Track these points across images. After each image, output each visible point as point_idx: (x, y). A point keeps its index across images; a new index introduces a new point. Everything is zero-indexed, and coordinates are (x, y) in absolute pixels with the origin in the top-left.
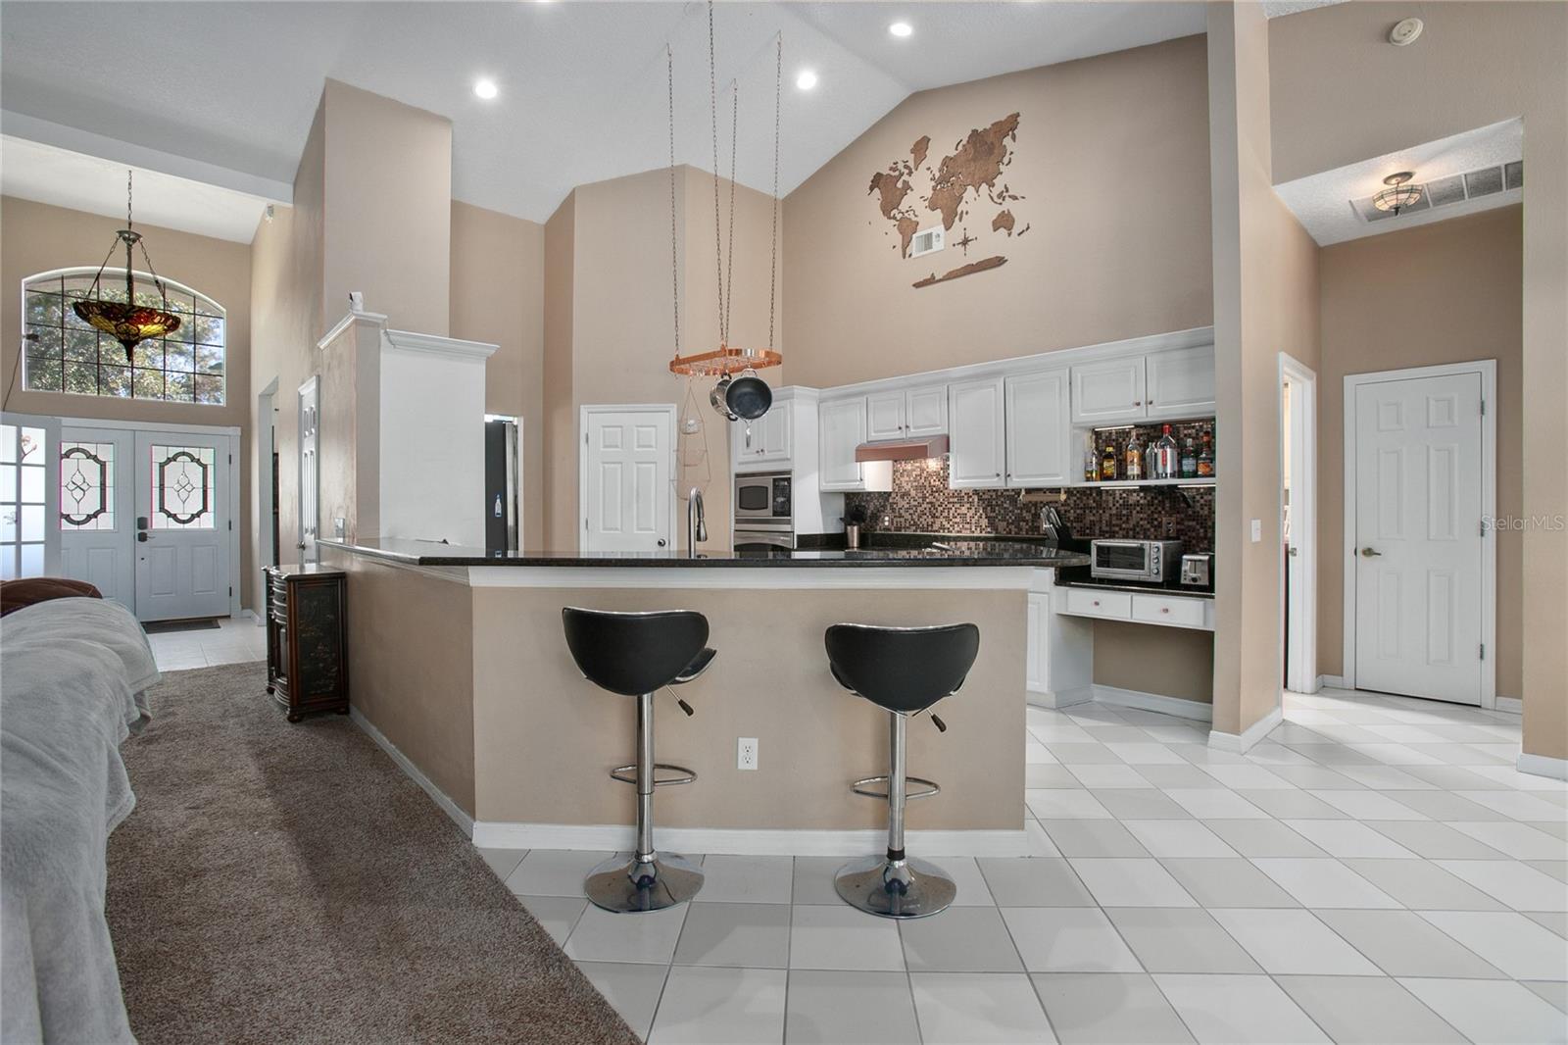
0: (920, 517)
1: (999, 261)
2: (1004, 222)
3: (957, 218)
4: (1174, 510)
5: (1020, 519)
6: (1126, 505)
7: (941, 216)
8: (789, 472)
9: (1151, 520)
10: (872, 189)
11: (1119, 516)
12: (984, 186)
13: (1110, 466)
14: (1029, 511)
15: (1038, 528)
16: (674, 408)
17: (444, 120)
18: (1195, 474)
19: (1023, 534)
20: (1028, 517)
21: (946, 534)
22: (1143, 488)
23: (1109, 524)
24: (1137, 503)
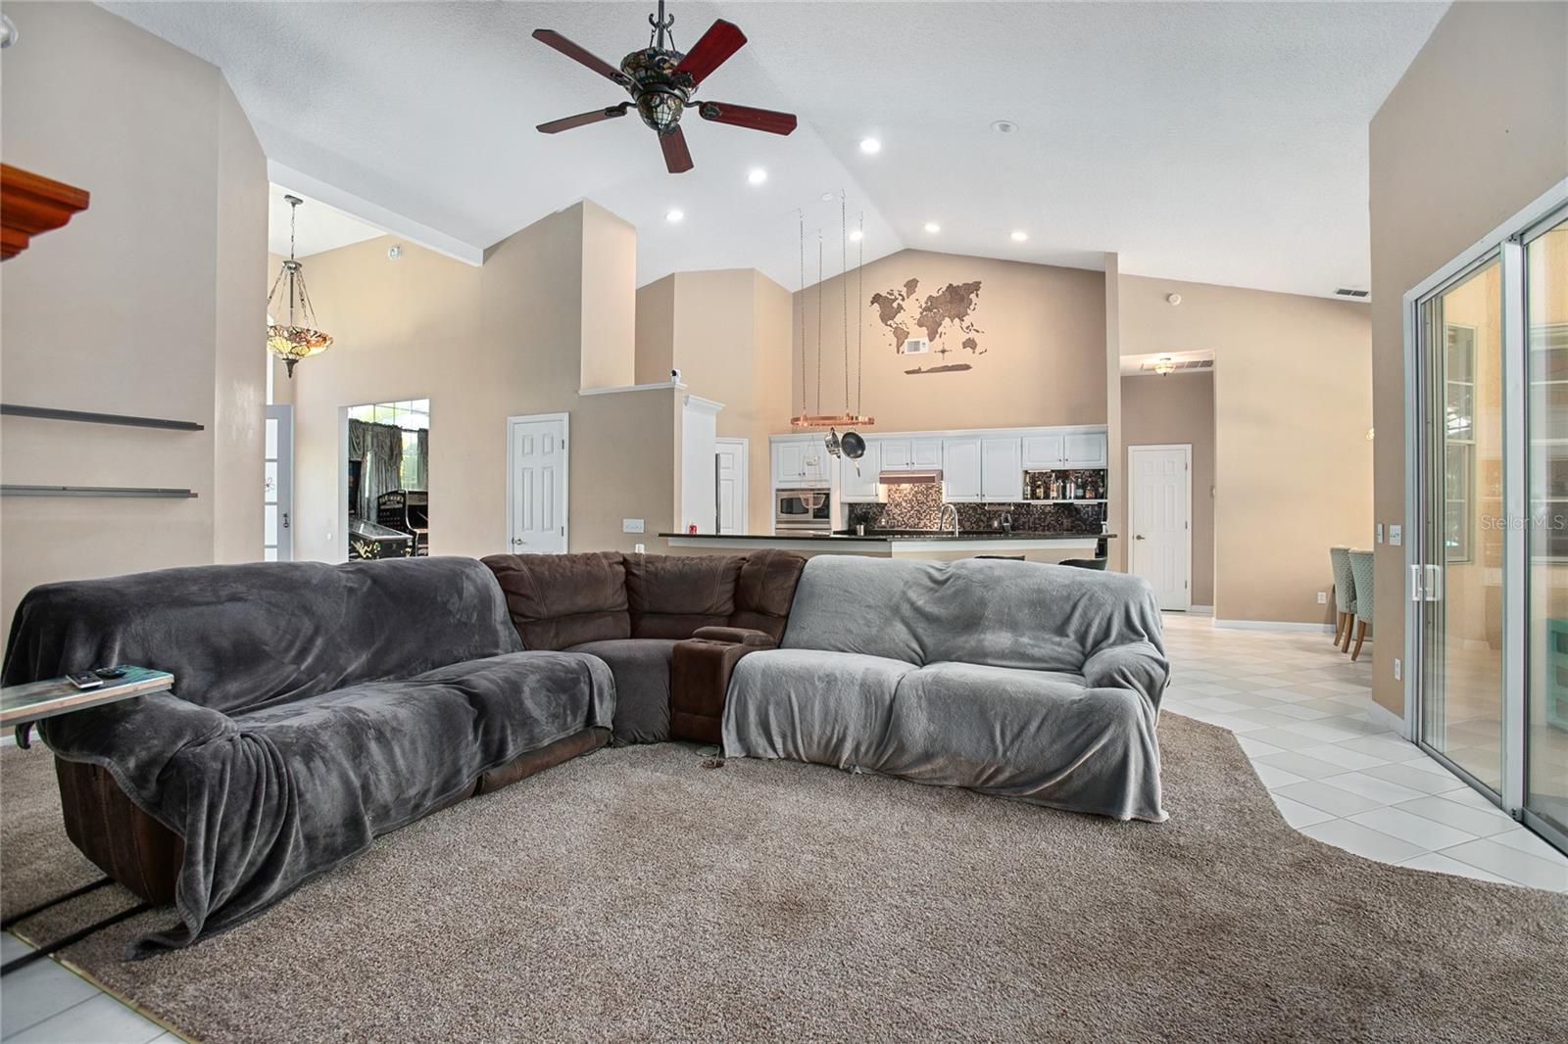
0: (909, 519)
1: (967, 367)
2: (970, 344)
3: (938, 336)
4: (1070, 515)
5: (980, 520)
6: (1043, 513)
7: (927, 332)
8: (829, 489)
9: (1057, 521)
10: (872, 303)
11: (1039, 519)
12: (957, 320)
13: (1040, 492)
14: (985, 516)
15: (991, 526)
16: (746, 442)
17: (633, 227)
18: (1083, 497)
19: (981, 529)
20: (985, 519)
21: (929, 529)
22: (1055, 504)
23: (1034, 523)
24: (1050, 512)
